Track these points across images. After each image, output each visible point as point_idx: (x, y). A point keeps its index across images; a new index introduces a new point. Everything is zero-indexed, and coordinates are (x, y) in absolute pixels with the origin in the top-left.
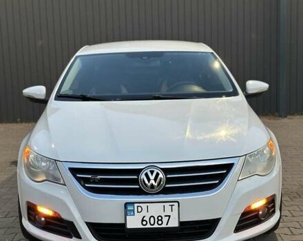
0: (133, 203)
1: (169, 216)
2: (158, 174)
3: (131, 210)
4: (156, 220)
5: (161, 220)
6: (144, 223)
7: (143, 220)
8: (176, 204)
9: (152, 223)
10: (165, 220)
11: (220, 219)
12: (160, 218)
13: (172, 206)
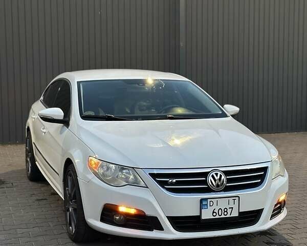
0: (206, 199)
1: (232, 208)
2: (221, 176)
3: (205, 205)
4: (223, 212)
5: (227, 211)
6: (215, 214)
7: (213, 212)
8: (237, 198)
9: (220, 214)
10: (229, 211)
11: (263, 209)
12: (226, 210)
13: (234, 200)
